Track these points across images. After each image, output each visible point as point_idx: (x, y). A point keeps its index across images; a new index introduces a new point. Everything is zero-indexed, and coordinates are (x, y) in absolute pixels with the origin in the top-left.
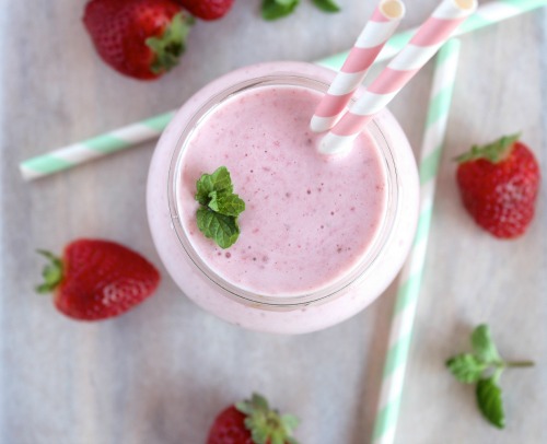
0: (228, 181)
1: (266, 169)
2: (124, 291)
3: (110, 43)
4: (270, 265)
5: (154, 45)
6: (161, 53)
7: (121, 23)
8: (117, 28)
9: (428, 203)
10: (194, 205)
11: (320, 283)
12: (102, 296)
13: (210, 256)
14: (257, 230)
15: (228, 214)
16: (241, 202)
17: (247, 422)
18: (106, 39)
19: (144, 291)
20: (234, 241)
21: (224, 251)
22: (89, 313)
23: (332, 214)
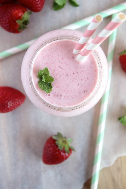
0: (48, 72)
1: (60, 67)
2: (14, 103)
3: (4, 22)
4: (63, 97)
5: (19, 22)
6: (22, 25)
7: (8, 16)
8: (6, 17)
9: (110, 69)
10: (37, 80)
11: (79, 102)
12: (7, 105)
13: (43, 96)
14: (58, 87)
15: (49, 82)
16: (52, 78)
17: (57, 142)
18: (3, 21)
19: (21, 102)
20: (51, 91)
21: (48, 94)
22: (4, 111)
23: (82, 80)
